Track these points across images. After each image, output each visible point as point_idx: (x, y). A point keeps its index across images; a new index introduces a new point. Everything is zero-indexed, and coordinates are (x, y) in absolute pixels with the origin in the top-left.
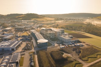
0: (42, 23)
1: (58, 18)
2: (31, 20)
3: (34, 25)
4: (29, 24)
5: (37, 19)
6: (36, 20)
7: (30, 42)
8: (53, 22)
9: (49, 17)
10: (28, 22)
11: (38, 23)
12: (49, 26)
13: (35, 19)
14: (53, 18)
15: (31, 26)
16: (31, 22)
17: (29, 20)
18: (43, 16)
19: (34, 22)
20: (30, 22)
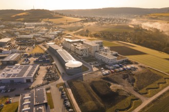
0: (60, 28)
1: (85, 18)
2: (40, 22)
3: (47, 31)
4: (38, 31)
5: (50, 20)
6: (49, 22)
7: (52, 65)
8: (79, 25)
9: (71, 16)
10: (36, 26)
11: (53, 27)
12: (74, 32)
13: (47, 20)
14: (77, 17)
15: (44, 34)
16: (41, 25)
17: (37, 21)
18: (60, 14)
19: (46, 26)
20: (39, 25)
